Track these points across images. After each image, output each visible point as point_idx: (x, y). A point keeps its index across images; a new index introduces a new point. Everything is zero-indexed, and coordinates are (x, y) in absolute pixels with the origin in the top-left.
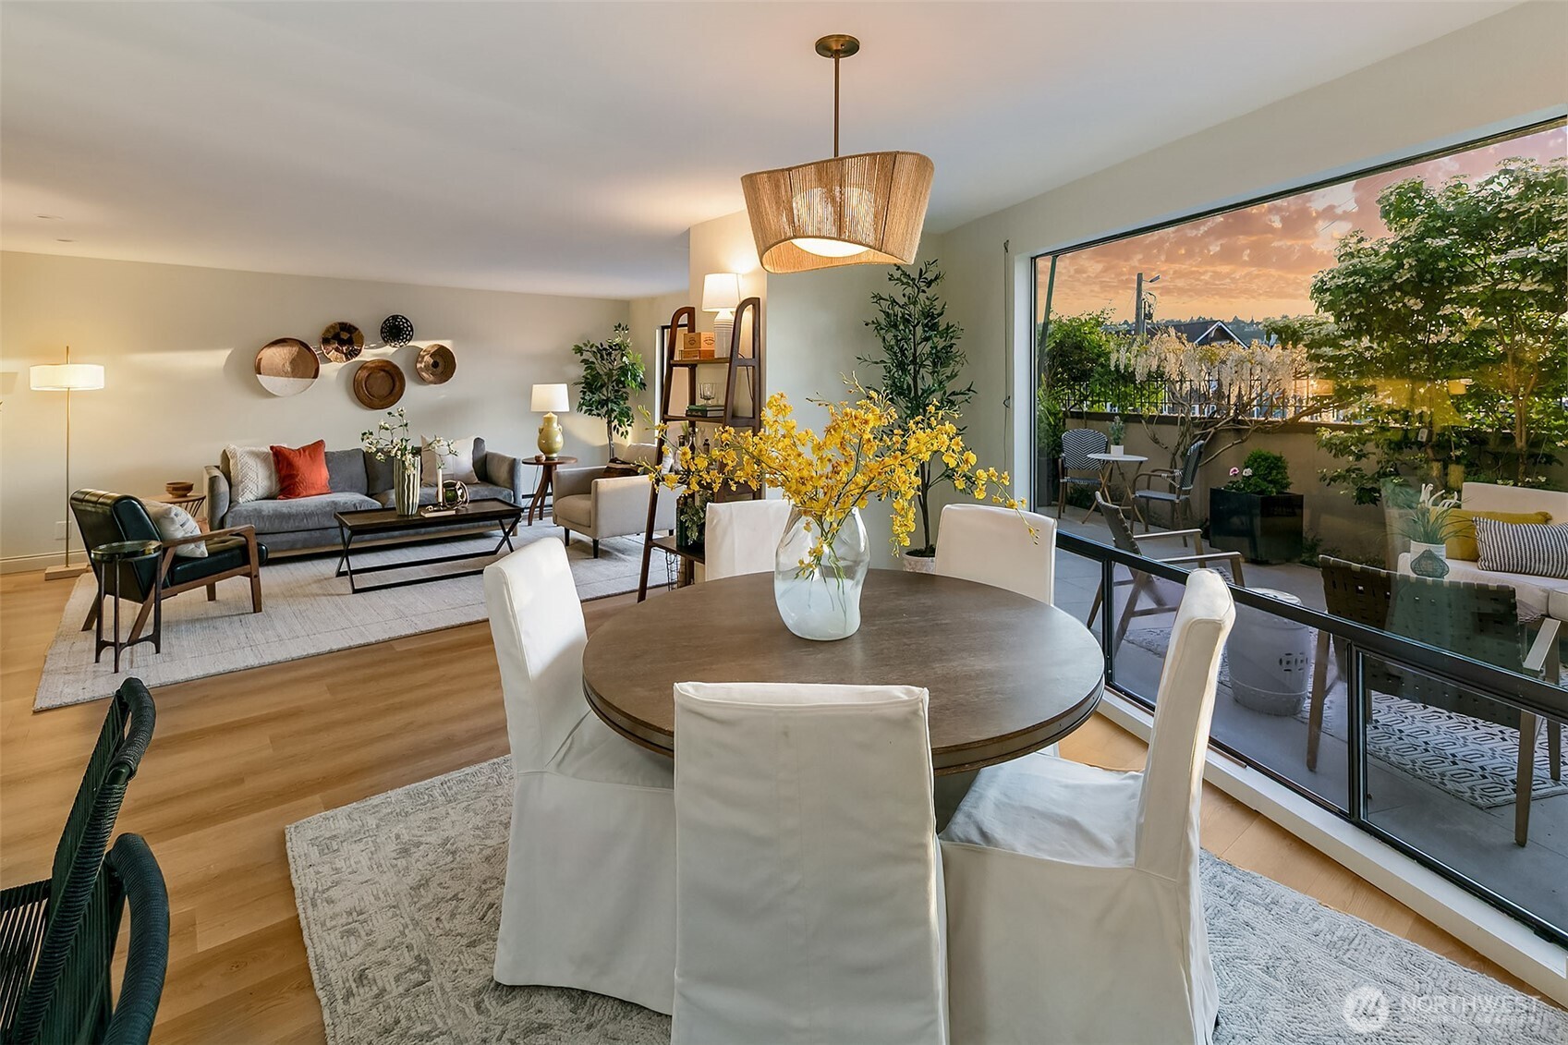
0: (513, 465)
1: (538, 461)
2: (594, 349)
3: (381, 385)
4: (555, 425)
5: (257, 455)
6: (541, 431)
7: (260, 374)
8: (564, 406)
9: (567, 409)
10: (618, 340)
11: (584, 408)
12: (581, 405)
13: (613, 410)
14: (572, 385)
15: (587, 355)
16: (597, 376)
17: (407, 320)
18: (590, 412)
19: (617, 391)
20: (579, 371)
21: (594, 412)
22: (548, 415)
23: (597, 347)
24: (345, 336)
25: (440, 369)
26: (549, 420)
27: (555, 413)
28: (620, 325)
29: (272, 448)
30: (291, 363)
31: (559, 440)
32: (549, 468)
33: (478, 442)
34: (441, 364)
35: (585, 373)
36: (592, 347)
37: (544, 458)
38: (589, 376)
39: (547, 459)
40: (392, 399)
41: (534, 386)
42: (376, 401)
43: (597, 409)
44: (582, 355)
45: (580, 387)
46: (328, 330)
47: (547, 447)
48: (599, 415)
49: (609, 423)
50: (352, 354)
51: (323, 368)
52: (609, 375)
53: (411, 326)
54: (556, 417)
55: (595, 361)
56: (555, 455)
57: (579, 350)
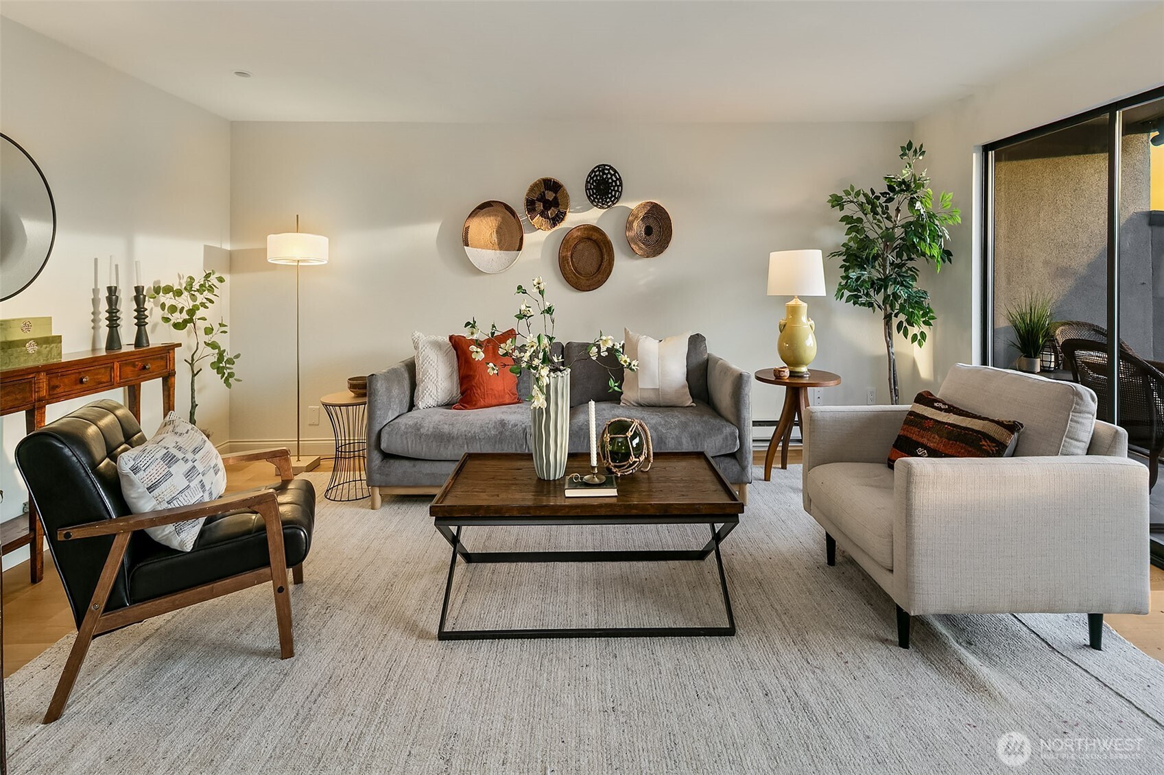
0: (739, 382)
1: (777, 378)
2: (862, 199)
3: (588, 259)
4: (804, 318)
5: (438, 345)
6: (783, 328)
7: (467, 245)
8: (818, 286)
9: (821, 291)
10: (906, 174)
11: (847, 293)
12: (842, 288)
13: (896, 296)
14: (830, 255)
15: (851, 210)
16: (865, 243)
17: (616, 172)
18: (855, 299)
19: (900, 266)
20: (839, 236)
21: (863, 300)
22: (792, 303)
23: (865, 195)
24: (550, 196)
25: (654, 237)
26: (794, 311)
27: (802, 298)
28: (910, 145)
29: (451, 338)
30: (497, 232)
31: (809, 344)
32: (795, 394)
33: (696, 341)
34: (655, 229)
35: (845, 239)
36: (858, 194)
37: (787, 373)
38: (852, 244)
39: (793, 374)
40: (600, 276)
41: (774, 256)
42: (583, 281)
43: (867, 295)
44: (842, 209)
45: (840, 260)
46: (532, 189)
47: (792, 356)
48: (870, 305)
49: (888, 319)
50: (557, 219)
51: (528, 238)
52: (888, 237)
53: (620, 179)
54: (805, 305)
55: (863, 216)
56: (804, 369)
57: (837, 202)
